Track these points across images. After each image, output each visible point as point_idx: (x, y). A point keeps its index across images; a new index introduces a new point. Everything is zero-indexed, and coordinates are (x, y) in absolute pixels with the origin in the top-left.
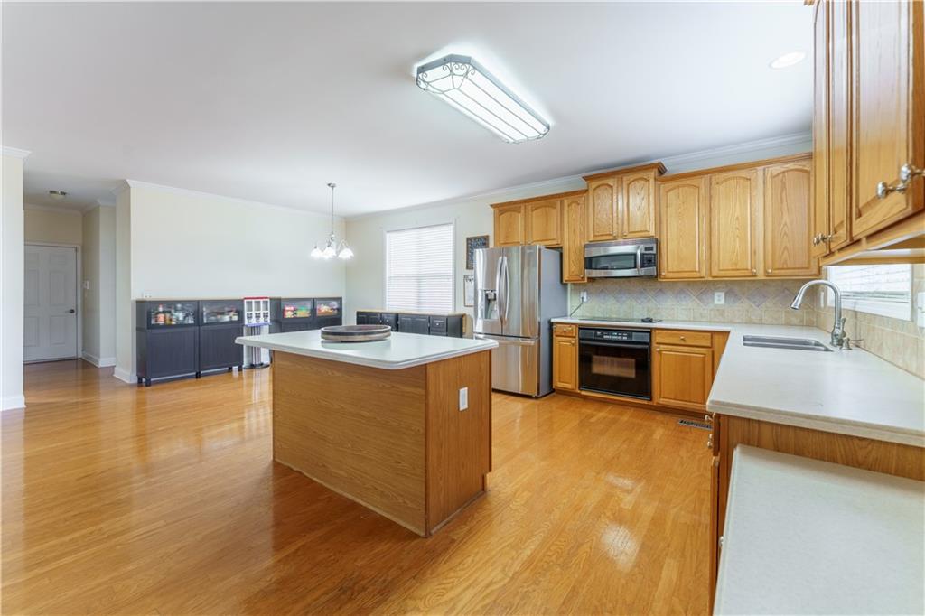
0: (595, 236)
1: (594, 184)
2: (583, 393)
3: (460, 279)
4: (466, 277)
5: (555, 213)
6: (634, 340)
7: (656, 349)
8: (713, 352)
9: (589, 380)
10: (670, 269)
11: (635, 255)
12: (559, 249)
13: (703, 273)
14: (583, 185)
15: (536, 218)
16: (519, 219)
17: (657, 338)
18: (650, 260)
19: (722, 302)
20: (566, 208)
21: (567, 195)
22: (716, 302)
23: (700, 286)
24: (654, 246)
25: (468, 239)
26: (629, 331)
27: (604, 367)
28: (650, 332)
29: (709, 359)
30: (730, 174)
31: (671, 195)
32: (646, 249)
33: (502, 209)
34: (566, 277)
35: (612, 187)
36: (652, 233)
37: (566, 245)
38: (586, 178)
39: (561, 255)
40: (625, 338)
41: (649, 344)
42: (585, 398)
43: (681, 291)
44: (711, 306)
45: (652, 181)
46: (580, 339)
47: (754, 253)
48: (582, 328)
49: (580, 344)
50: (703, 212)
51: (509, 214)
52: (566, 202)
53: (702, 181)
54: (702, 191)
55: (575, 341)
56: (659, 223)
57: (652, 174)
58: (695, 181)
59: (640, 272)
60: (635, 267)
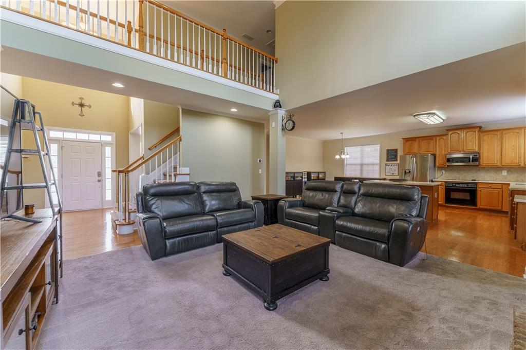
0: (451, 150)
1: (450, 133)
2: (447, 205)
3: (383, 166)
4: (386, 165)
5: (432, 142)
6: (469, 186)
7: (479, 189)
8: (503, 191)
9: (449, 199)
10: (484, 162)
11: (469, 158)
13: (498, 164)
14: (445, 132)
15: (424, 144)
16: (416, 144)
17: (479, 186)
18: (475, 160)
19: (506, 174)
20: (438, 141)
21: (438, 136)
22: (503, 174)
23: (497, 169)
24: (478, 155)
25: (387, 150)
26: (468, 184)
28: (476, 184)
29: (501, 192)
30: (510, 131)
31: (484, 137)
32: (474, 156)
33: (407, 140)
34: (437, 164)
35: (459, 134)
36: (477, 150)
37: (437, 154)
38: (447, 130)
39: (435, 157)
40: (466, 186)
41: (476, 188)
42: (447, 207)
43: (488, 170)
44: (501, 176)
45: (477, 132)
46: (446, 186)
47: (520, 158)
48: (446, 183)
49: (446, 189)
50: (499, 143)
51: (410, 142)
52: (438, 138)
53: (499, 133)
54: (499, 136)
55: (444, 187)
56: (480, 147)
57: (477, 130)
58: (495, 133)
59: (471, 163)
60: (469, 161)
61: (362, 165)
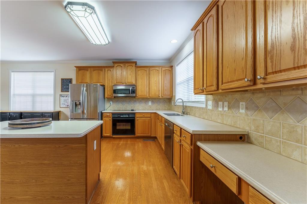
0: (116, 82)
1: (116, 65)
2: (114, 136)
3: (58, 96)
4: (61, 95)
5: (102, 73)
6: (130, 117)
7: (136, 119)
8: (151, 119)
9: (115, 131)
10: (139, 94)
11: (129, 90)
12: (103, 86)
13: (148, 96)
14: (112, 65)
15: (95, 73)
16: (88, 74)
17: (137, 115)
18: (134, 92)
19: (151, 104)
20: (106, 72)
21: (107, 67)
22: (149, 104)
23: (145, 99)
24: (135, 87)
25: (62, 79)
26: (128, 114)
27: (120, 127)
28: (135, 114)
29: (150, 120)
30: (154, 68)
31: (139, 72)
32: (133, 88)
33: (80, 69)
34: (106, 96)
35: (122, 67)
36: (134, 83)
37: (106, 85)
38: (113, 62)
39: (104, 88)
40: (127, 116)
41: (135, 118)
42: (114, 138)
43: (141, 101)
44: (148, 106)
45: (134, 67)
46: (112, 118)
47: (159, 91)
48: (113, 114)
49: (113, 120)
50: (147, 78)
51: (83, 71)
52: (106, 70)
53: (147, 69)
54: (147, 72)
55: (111, 119)
56: (136, 80)
57: (134, 65)
58: (145, 69)
59: (131, 95)
60: (130, 93)
61: (34, 96)
